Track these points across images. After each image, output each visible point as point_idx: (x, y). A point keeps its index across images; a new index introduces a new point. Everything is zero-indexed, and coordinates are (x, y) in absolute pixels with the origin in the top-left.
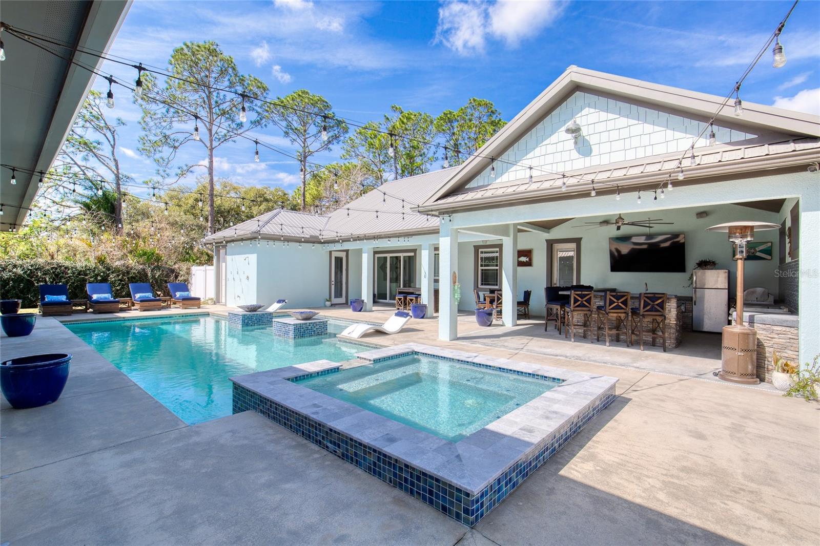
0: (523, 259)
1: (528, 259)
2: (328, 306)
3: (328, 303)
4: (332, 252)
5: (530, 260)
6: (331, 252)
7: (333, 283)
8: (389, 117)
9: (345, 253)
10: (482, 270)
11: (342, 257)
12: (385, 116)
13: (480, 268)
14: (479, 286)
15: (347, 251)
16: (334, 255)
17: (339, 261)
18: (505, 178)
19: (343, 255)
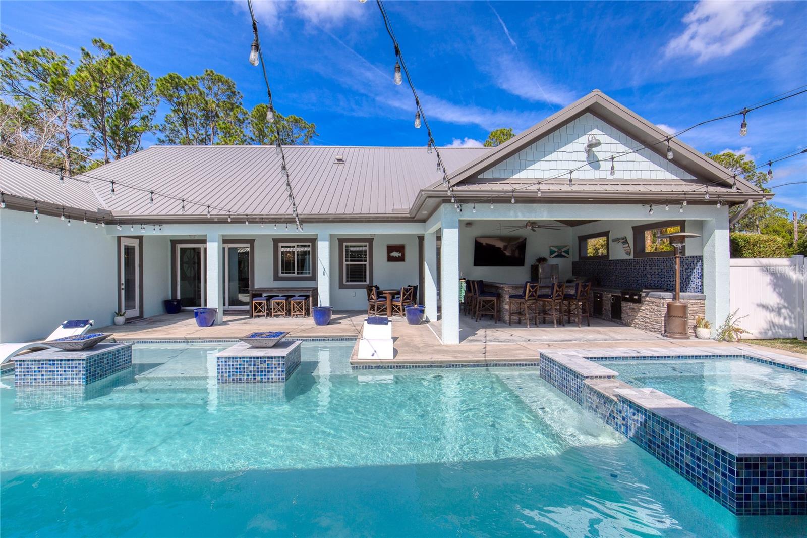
0: (395, 254)
1: (400, 255)
2: (121, 323)
3: (120, 320)
4: (122, 238)
5: (403, 255)
6: (119, 238)
7: (123, 287)
8: (90, 53)
9: (138, 240)
10: (347, 265)
11: (134, 247)
12: (83, 50)
13: (345, 263)
14: (345, 283)
15: (140, 238)
16: (125, 242)
17: (129, 251)
18: (523, 175)
19: (135, 243)
